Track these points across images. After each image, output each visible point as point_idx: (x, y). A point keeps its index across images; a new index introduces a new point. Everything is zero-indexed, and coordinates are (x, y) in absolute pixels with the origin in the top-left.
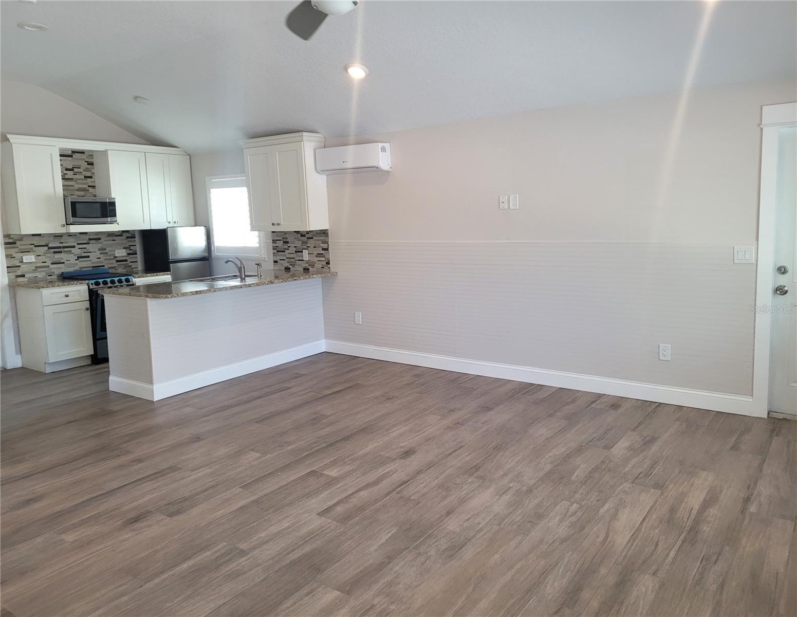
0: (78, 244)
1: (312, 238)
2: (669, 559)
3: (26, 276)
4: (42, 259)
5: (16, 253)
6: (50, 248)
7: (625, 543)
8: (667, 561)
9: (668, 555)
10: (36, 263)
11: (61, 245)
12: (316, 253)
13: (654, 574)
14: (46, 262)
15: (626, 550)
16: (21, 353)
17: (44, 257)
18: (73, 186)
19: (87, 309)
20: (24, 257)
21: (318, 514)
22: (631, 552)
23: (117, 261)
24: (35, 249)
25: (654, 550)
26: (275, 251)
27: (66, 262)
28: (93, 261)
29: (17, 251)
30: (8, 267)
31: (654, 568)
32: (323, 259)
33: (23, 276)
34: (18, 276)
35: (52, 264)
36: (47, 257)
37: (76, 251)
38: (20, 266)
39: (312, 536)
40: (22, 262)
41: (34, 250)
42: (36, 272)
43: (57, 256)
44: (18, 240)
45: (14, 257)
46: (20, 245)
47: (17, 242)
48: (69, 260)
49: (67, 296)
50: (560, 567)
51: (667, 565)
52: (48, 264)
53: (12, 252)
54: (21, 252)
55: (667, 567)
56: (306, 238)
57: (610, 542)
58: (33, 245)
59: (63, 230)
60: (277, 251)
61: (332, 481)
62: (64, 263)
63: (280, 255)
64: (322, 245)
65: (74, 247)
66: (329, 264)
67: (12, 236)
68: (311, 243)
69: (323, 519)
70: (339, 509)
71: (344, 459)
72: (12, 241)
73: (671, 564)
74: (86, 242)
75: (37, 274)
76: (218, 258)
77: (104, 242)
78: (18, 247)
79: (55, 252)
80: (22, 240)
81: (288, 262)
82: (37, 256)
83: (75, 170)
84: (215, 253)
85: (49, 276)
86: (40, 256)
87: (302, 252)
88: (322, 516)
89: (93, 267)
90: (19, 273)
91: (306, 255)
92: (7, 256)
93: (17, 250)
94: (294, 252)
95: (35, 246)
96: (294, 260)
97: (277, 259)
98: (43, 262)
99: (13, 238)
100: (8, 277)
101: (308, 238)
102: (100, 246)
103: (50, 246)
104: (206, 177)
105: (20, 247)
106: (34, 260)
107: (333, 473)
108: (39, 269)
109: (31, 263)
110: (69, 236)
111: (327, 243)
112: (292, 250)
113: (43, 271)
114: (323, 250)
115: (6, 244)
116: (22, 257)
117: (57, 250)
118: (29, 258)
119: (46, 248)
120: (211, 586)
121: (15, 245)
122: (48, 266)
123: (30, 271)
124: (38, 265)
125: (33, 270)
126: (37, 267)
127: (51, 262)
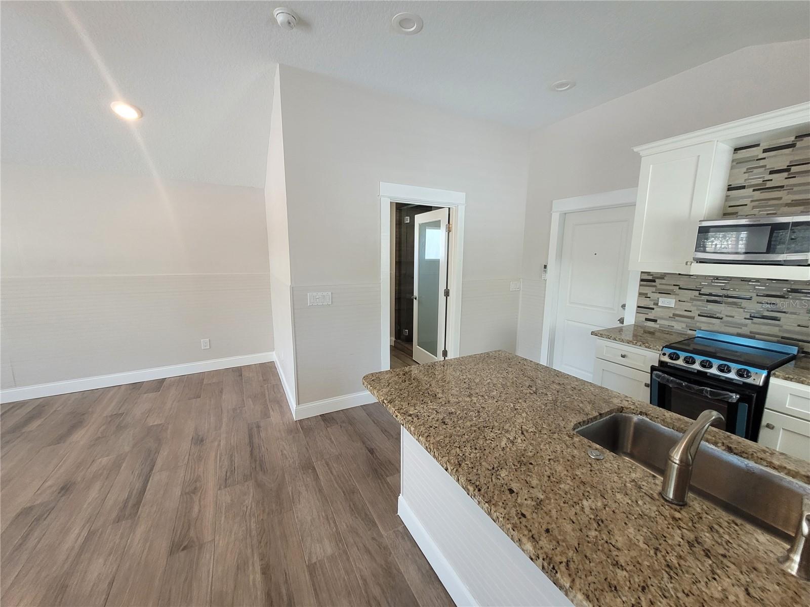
0: (760, 295)
3: (658, 322)
4: (687, 306)
5: (653, 292)
6: (702, 294)
10: (676, 309)
11: (724, 292)
14: (691, 311)
17: (690, 304)
18: (780, 198)
19: (646, 385)
20: (660, 299)
24: (679, 291)
27: (725, 319)
28: (785, 327)
29: (654, 291)
30: (638, 307)
33: (655, 321)
34: (647, 319)
35: (699, 315)
36: (693, 305)
37: (752, 306)
38: (653, 309)
40: (657, 304)
41: (677, 293)
42: (672, 321)
43: (711, 306)
44: (658, 278)
45: (650, 298)
46: (660, 284)
47: (657, 280)
48: (733, 317)
49: (623, 356)
52: (695, 313)
53: (648, 290)
54: (659, 293)
58: (678, 287)
62: (721, 318)
65: (749, 299)
67: (652, 273)
72: (651, 278)
74: (780, 294)
75: (673, 323)
78: (655, 286)
79: (708, 301)
80: (663, 278)
82: (680, 301)
83: (794, 169)
85: (690, 330)
86: (683, 301)
90: (651, 316)
92: (640, 294)
93: (654, 289)
95: (680, 288)
98: (686, 311)
99: (653, 275)
100: (636, 317)
103: (703, 291)
105: (659, 287)
106: (673, 306)
108: (677, 318)
109: (669, 308)
110: (742, 281)
115: (642, 280)
116: (658, 298)
117: (713, 299)
118: (664, 301)
119: (696, 293)
121: (654, 284)
122: (693, 318)
123: (666, 317)
124: (677, 312)
125: (670, 317)
126: (674, 315)
127: (698, 312)
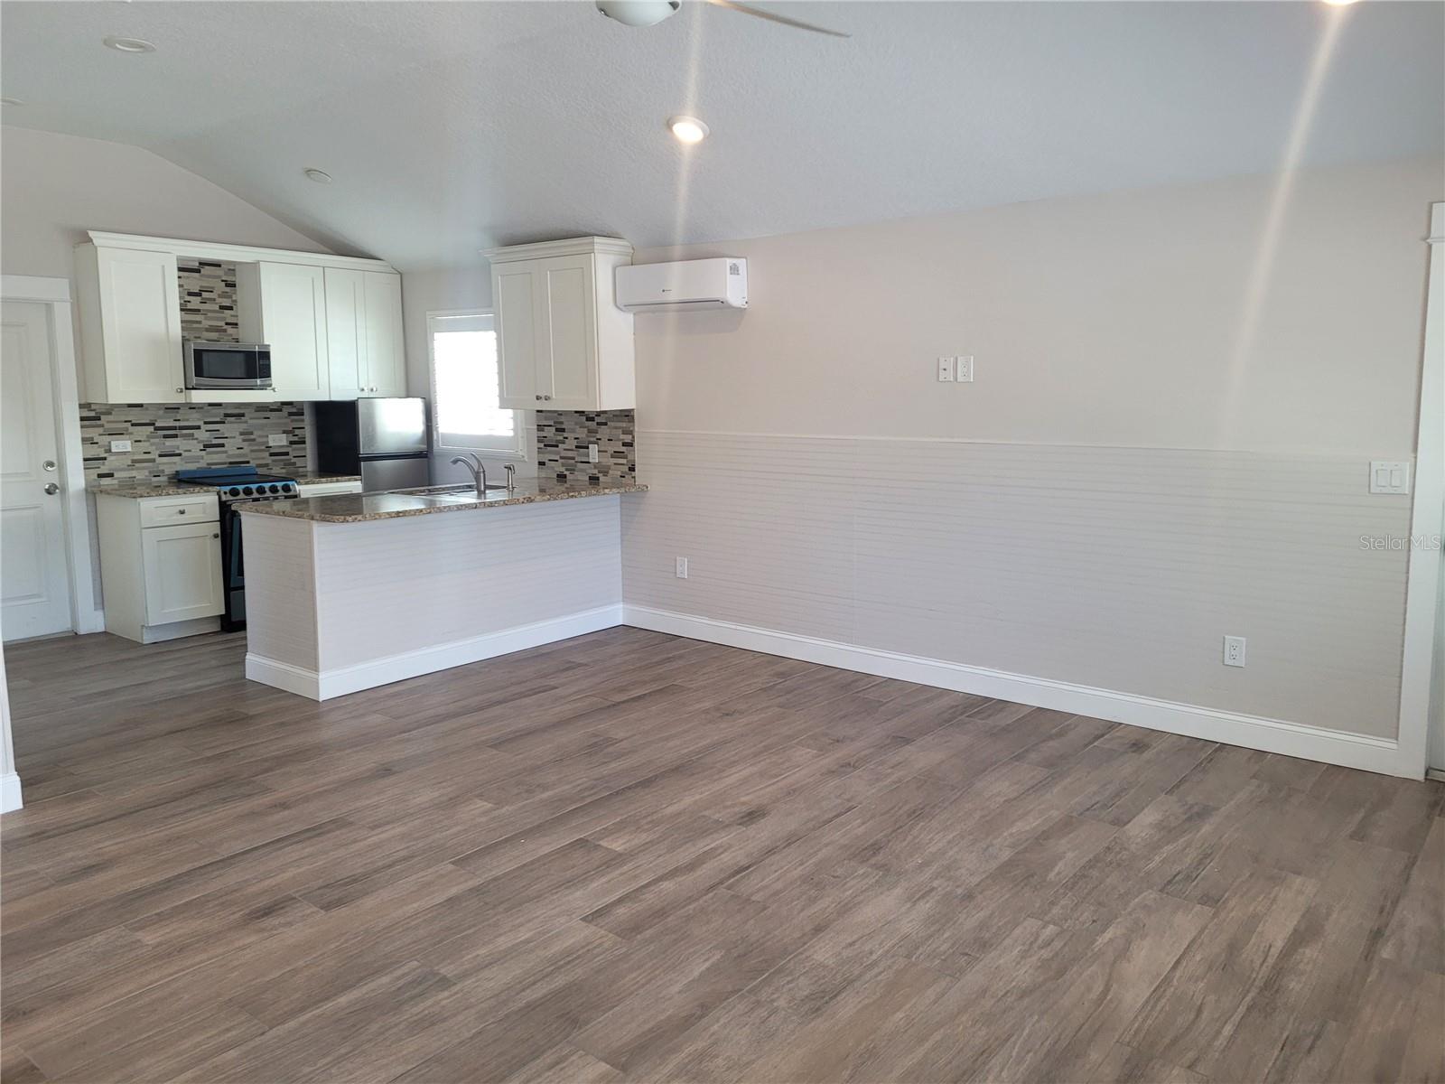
0: (205, 423)
1: (606, 424)
2: (1221, 1042)
3: (116, 475)
4: (145, 446)
5: (100, 435)
6: (157, 429)
7: (1138, 1005)
8: (1217, 1043)
9: (1219, 1032)
10: (133, 453)
11: (177, 424)
12: (611, 449)
13: (1189, 1067)
14: (149, 453)
15: (1140, 1019)
16: (103, 609)
17: (147, 444)
18: (200, 322)
19: (216, 536)
20: (112, 443)
21: (584, 919)
22: (1149, 1022)
23: (272, 455)
24: (132, 429)
25: (1193, 1022)
26: (542, 445)
27: (184, 454)
28: (230, 453)
29: (101, 433)
30: (85, 460)
31: (1191, 1055)
32: (624, 461)
33: (111, 475)
34: (100, 476)
35: (160, 456)
36: (152, 445)
37: (202, 435)
38: (105, 459)
39: (569, 958)
40: (109, 451)
41: (130, 431)
42: (133, 470)
43: (169, 442)
44: (104, 414)
45: (97, 443)
46: (108, 422)
47: (102, 417)
48: (190, 451)
49: (182, 512)
50: (1015, 1043)
51: (1216, 1051)
52: (154, 455)
53: (93, 433)
54: (109, 435)
55: (1217, 1054)
56: (595, 423)
57: (1111, 1001)
58: (130, 423)
59: (180, 399)
60: (545, 445)
61: (617, 859)
62: (180, 455)
63: (550, 452)
64: (622, 437)
65: (199, 428)
66: (634, 471)
67: (93, 407)
68: (604, 432)
69: (592, 928)
70: (621, 911)
71: (638, 820)
72: (93, 414)
73: (1224, 1050)
74: (218, 419)
75: (134, 473)
76: (445, 454)
77: (250, 421)
78: (102, 426)
79: (166, 437)
80: (110, 414)
81: (563, 465)
82: (136, 441)
83: (203, 295)
84: (439, 446)
85: (155, 476)
86: (140, 441)
87: (588, 448)
88: (590, 922)
89: (231, 463)
90: (104, 470)
91: (594, 453)
92: (84, 440)
93: (101, 430)
94: (574, 447)
95: (132, 425)
96: (573, 461)
97: (545, 458)
98: (145, 453)
99: (94, 410)
100: (85, 475)
101: (598, 424)
102: (243, 427)
103: (157, 425)
104: (428, 313)
105: (107, 426)
106: (130, 449)
107: (617, 845)
108: (137, 465)
109: (125, 453)
110: (190, 408)
111: (631, 433)
112: (571, 443)
113: (144, 468)
114: (623, 445)
115: (82, 419)
116: (110, 443)
117: (171, 433)
118: (121, 445)
119: (151, 429)
120: (385, 1039)
121: (98, 422)
122: (153, 460)
123: (122, 467)
124: (136, 457)
125: (129, 466)
126: (134, 461)
127: (158, 452)
